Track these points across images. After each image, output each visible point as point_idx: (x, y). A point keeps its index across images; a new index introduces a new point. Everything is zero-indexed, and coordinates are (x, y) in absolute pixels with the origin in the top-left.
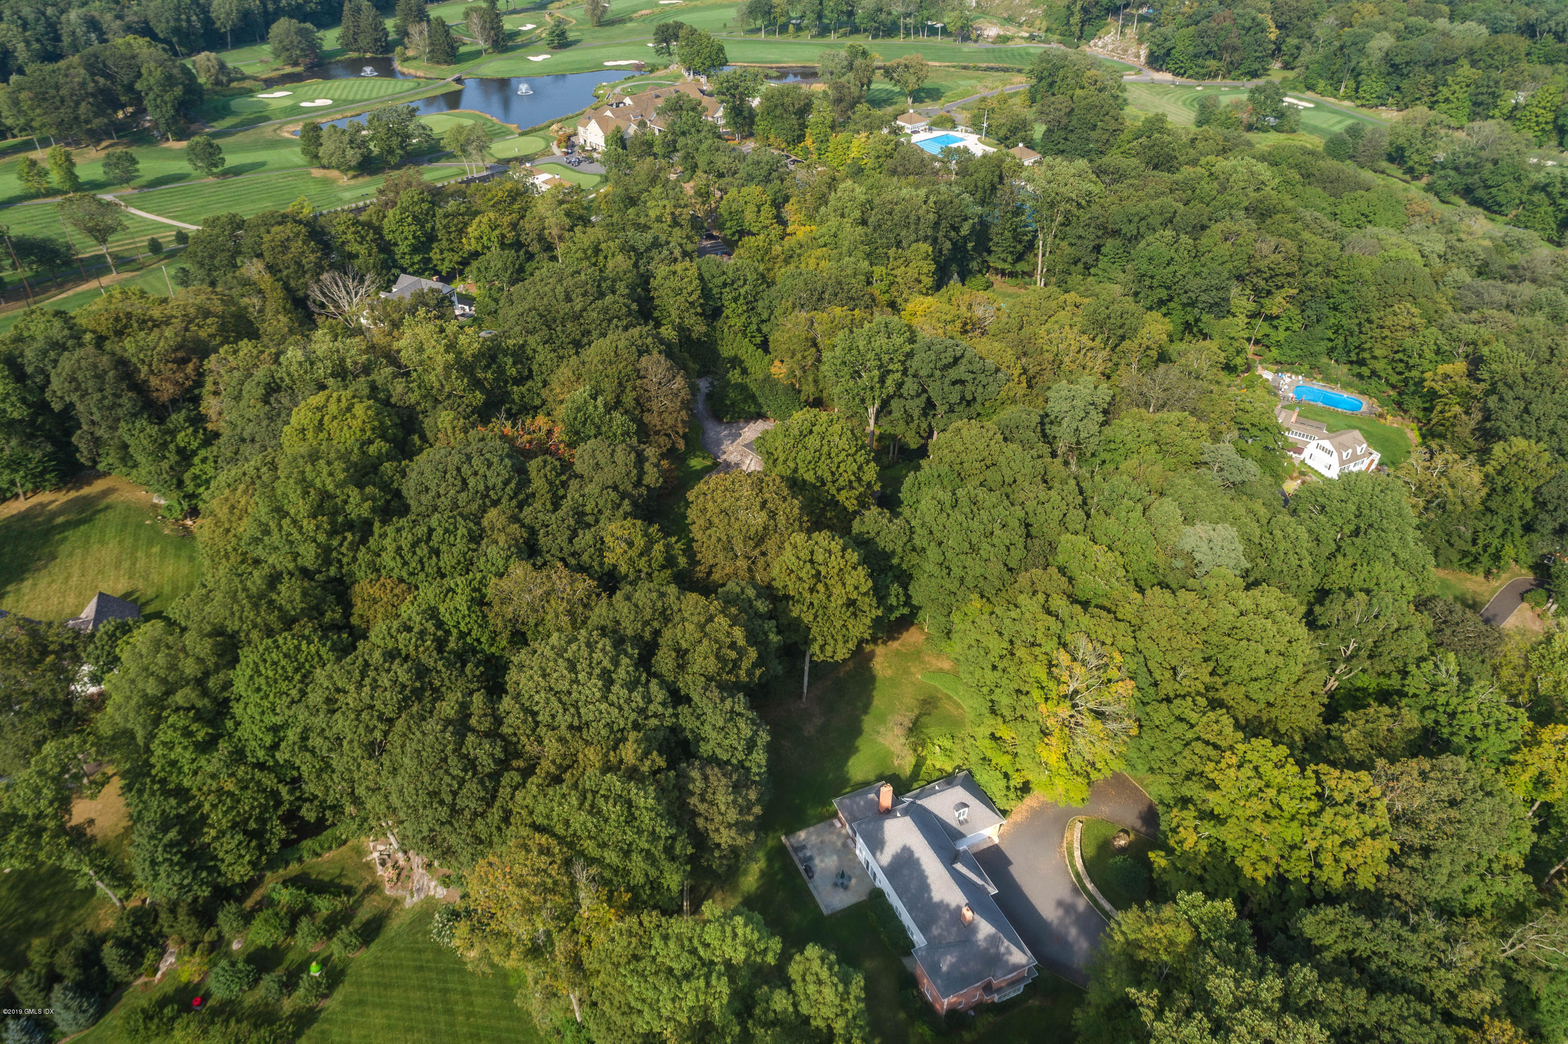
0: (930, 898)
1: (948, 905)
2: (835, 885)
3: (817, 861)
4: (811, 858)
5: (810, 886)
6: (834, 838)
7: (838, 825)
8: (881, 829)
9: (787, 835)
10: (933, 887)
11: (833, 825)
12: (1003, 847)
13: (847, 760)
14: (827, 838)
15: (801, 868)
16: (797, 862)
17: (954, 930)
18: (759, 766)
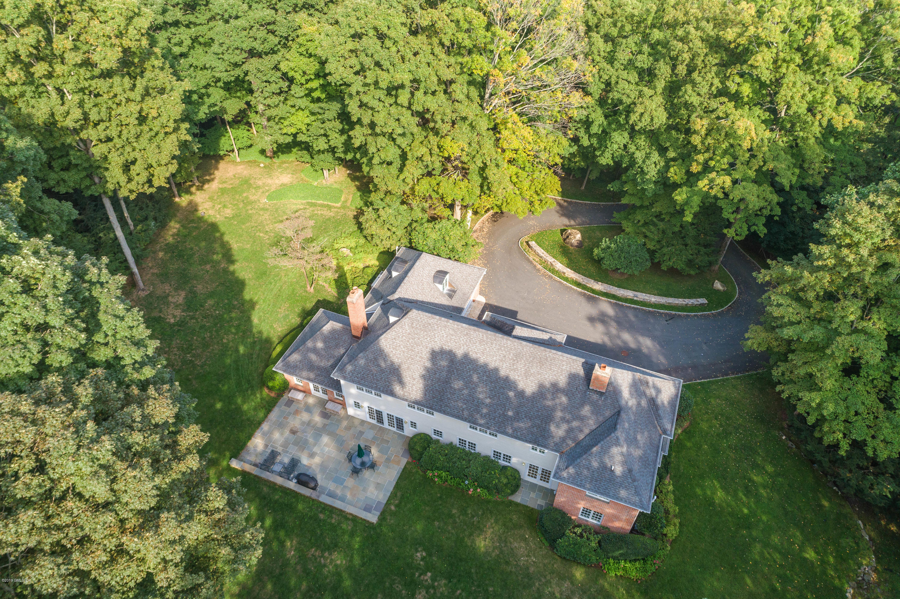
0: (521, 394)
1: (554, 385)
2: (356, 471)
3: (305, 461)
4: (294, 463)
5: (324, 499)
6: (305, 416)
7: (300, 396)
8: (381, 354)
9: (236, 455)
10: (513, 376)
11: (291, 402)
12: (491, 302)
13: (249, 319)
14: (295, 422)
15: (292, 485)
16: (279, 481)
17: (586, 410)
18: (138, 344)
